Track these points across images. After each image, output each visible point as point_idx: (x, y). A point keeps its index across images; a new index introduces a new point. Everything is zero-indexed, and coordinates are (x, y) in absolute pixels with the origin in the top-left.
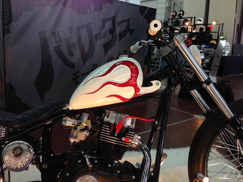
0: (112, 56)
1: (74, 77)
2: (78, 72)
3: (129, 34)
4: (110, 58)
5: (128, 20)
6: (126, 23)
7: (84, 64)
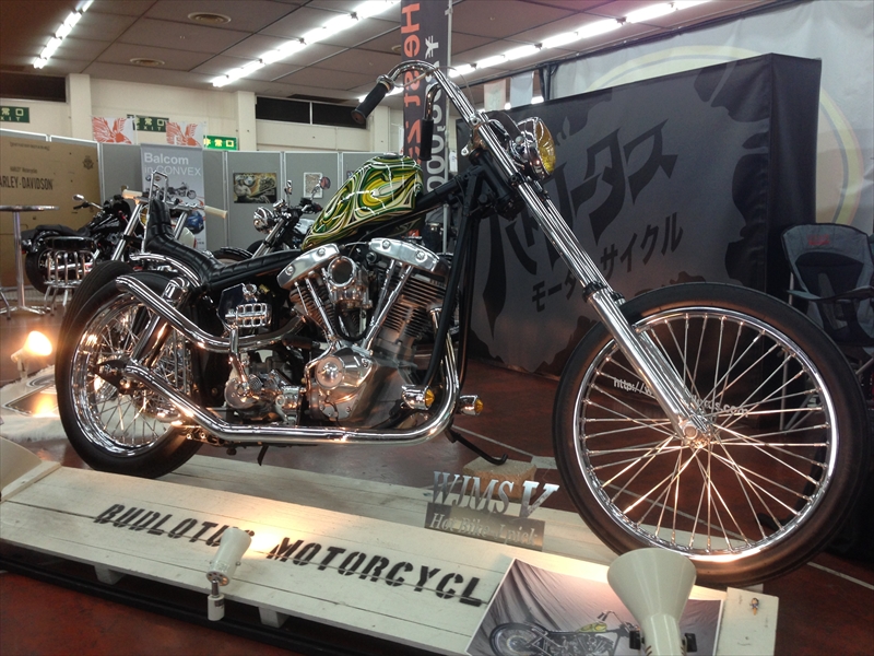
0: (613, 246)
1: (535, 293)
2: (542, 284)
3: (660, 172)
4: (609, 251)
5: (656, 132)
6: (651, 140)
7: (552, 265)
